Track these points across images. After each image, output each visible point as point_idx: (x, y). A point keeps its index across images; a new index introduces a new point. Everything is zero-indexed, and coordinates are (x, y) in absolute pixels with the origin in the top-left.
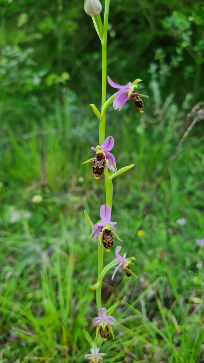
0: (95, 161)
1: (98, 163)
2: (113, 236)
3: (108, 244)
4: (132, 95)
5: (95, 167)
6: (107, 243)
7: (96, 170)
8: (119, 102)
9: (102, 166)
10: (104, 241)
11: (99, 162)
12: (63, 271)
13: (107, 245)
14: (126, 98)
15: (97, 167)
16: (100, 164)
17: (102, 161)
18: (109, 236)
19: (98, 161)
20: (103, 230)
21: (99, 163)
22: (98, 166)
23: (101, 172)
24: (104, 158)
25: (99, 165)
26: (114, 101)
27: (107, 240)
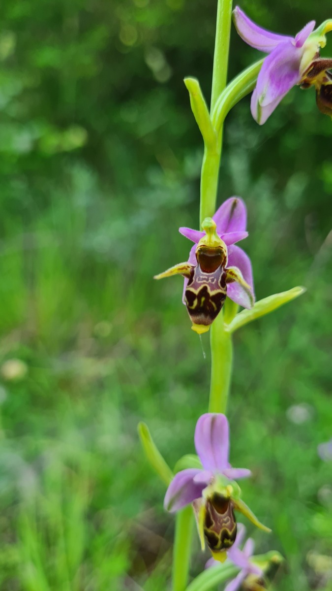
0: (192, 273)
1: (205, 279)
2: (236, 513)
5: (196, 292)
6: (219, 536)
7: (199, 302)
9: (219, 288)
10: (209, 531)
11: (208, 276)
13: (220, 543)
14: (291, 76)
15: (204, 291)
16: (213, 280)
17: (218, 273)
18: (226, 513)
19: (204, 271)
20: (207, 493)
21: (207, 280)
22: (205, 288)
23: (216, 309)
24: (224, 264)
25: (209, 284)
26: (259, 80)
27: (221, 527)
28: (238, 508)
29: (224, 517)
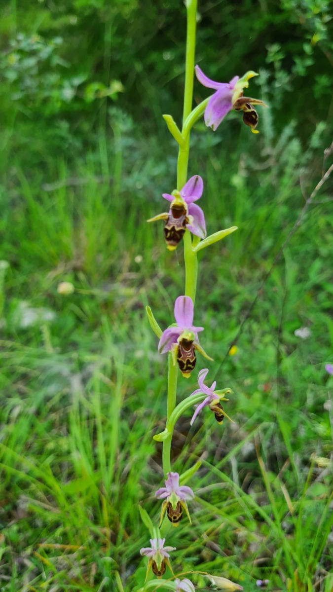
0: (169, 218)
1: (173, 222)
2: (196, 351)
3: (187, 364)
4: (238, 101)
5: (169, 229)
6: (185, 362)
7: (171, 234)
8: (216, 113)
9: (181, 227)
10: (180, 359)
11: (176, 220)
12: (105, 407)
13: (185, 366)
14: (227, 106)
15: (173, 229)
16: (178, 223)
17: (182, 218)
18: (190, 351)
19: (174, 218)
20: (179, 339)
21: (175, 222)
22: (174, 227)
23: (179, 237)
24: (185, 214)
25: (176, 225)
26: (206, 111)
27: (186, 358)
28: (197, 349)
29: (189, 352)
